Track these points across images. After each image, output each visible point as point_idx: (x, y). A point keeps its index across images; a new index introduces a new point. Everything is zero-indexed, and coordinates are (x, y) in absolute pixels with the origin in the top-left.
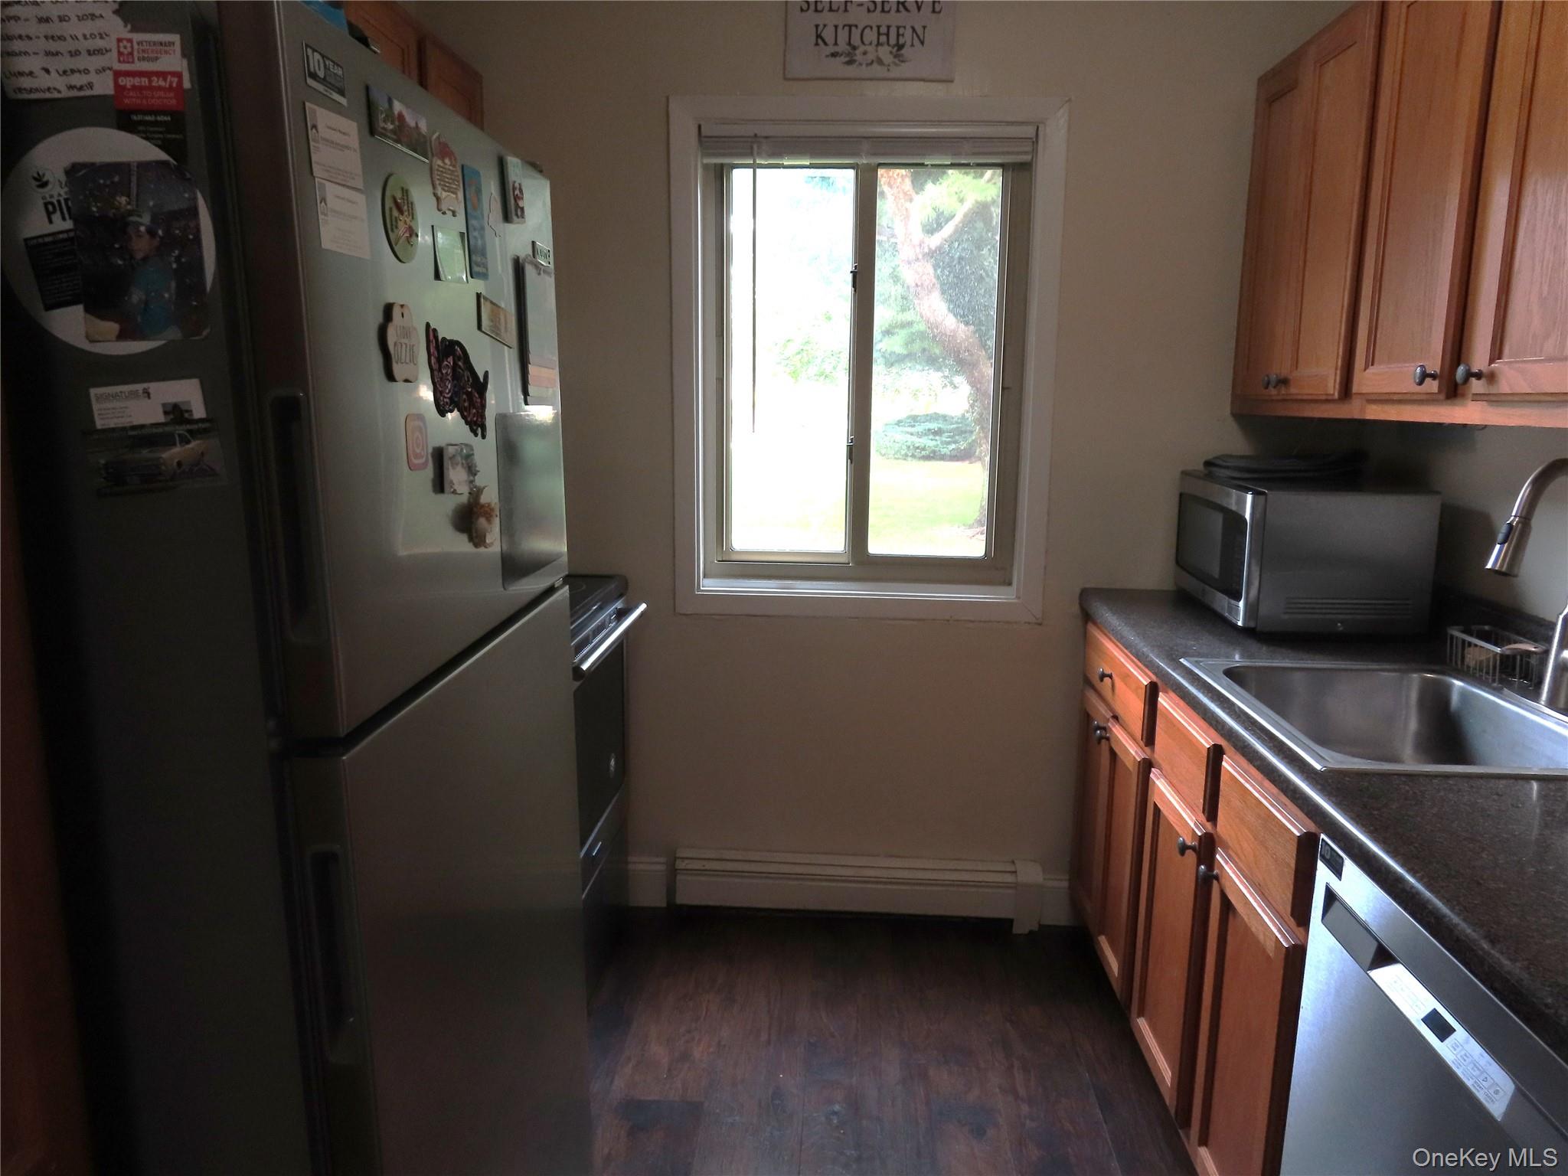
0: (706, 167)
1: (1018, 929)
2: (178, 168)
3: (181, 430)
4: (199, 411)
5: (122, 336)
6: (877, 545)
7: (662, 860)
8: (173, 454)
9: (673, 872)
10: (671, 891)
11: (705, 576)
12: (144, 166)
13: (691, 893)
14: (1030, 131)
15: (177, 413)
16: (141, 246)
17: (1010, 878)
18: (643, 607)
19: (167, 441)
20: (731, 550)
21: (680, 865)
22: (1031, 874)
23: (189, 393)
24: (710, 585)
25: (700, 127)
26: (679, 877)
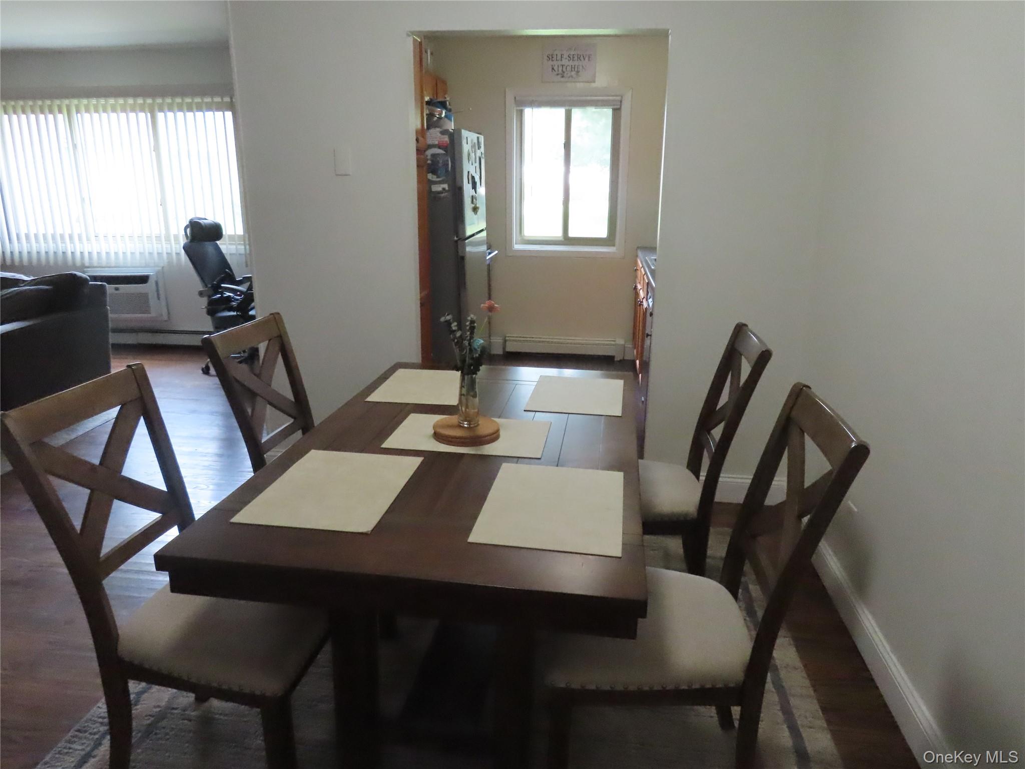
0: (517, 110)
1: (616, 359)
2: (446, 154)
3: (444, 191)
4: (447, 189)
5: (437, 178)
6: (572, 234)
7: (501, 338)
8: (443, 195)
9: (505, 341)
10: (504, 348)
11: (516, 244)
12: (442, 154)
13: (511, 348)
14: (619, 98)
15: (444, 189)
16: (440, 165)
17: (613, 343)
18: (496, 252)
19: (442, 193)
20: (524, 236)
21: (507, 338)
22: (621, 341)
23: (446, 186)
24: (517, 247)
25: (515, 98)
26: (507, 343)
